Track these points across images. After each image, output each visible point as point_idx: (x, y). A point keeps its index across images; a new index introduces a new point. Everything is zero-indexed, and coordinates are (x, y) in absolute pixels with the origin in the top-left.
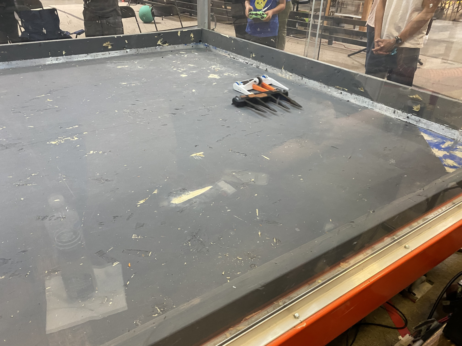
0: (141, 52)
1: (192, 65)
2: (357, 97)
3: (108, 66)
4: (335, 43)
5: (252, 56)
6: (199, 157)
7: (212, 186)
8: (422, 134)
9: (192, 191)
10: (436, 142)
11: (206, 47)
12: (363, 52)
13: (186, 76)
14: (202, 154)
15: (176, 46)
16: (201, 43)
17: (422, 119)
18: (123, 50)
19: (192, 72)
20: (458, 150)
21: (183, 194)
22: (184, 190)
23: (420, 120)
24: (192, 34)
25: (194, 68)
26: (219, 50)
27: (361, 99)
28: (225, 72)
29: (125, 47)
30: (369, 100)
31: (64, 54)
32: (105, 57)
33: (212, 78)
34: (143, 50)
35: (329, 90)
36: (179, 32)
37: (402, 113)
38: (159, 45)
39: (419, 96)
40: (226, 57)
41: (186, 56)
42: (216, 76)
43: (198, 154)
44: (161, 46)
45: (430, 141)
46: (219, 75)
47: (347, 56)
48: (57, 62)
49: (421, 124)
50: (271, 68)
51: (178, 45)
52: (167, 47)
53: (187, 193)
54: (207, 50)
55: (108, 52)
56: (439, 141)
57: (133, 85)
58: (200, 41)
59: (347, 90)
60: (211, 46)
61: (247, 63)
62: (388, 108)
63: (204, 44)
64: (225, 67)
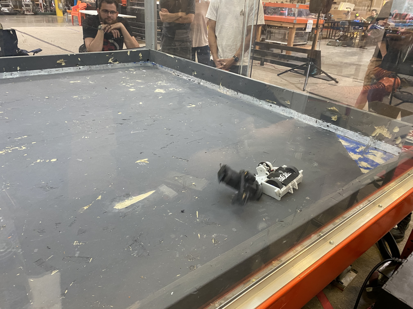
0: (93, 69)
1: (140, 81)
2: (285, 109)
3: (61, 80)
4: (266, 64)
5: (194, 74)
6: (143, 163)
7: (155, 191)
8: (340, 140)
9: (136, 196)
10: (352, 147)
11: (154, 66)
12: (289, 72)
13: (135, 90)
14: (147, 160)
15: (126, 64)
17: (339, 127)
18: (76, 67)
19: (140, 87)
20: (370, 153)
21: (126, 199)
22: (128, 196)
23: (337, 128)
24: (140, 53)
25: (141, 84)
26: (165, 68)
27: (288, 111)
28: (170, 88)
29: (78, 65)
30: (294, 112)
31: (18, 69)
33: (159, 92)
34: (95, 67)
35: (261, 103)
37: (323, 122)
38: (110, 63)
39: (335, 107)
40: (171, 75)
41: (135, 73)
42: (162, 91)
43: (143, 160)
44: (112, 64)
45: (347, 146)
46: (164, 90)
47: (277, 75)
48: (11, 77)
49: (338, 131)
50: (210, 84)
52: (117, 65)
53: (130, 199)
54: (154, 68)
55: (61, 68)
56: (355, 146)
57: (84, 98)
58: (148, 60)
59: (276, 103)
60: (158, 65)
61: (190, 80)
62: (311, 119)
63: (152, 63)
64: (170, 83)
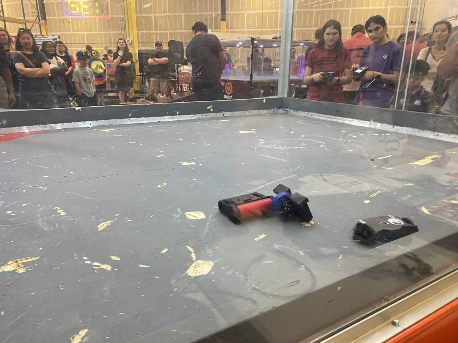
0: (234, 115)
11: (287, 112)
15: (261, 111)
16: (281, 109)
18: (221, 113)
26: (300, 113)
31: (178, 113)
32: (208, 117)
34: (236, 113)
36: (265, 100)
48: (172, 120)
50: (359, 121)
51: (262, 110)
54: (287, 114)
55: (209, 114)
58: (280, 107)
60: (292, 110)
63: (284, 109)
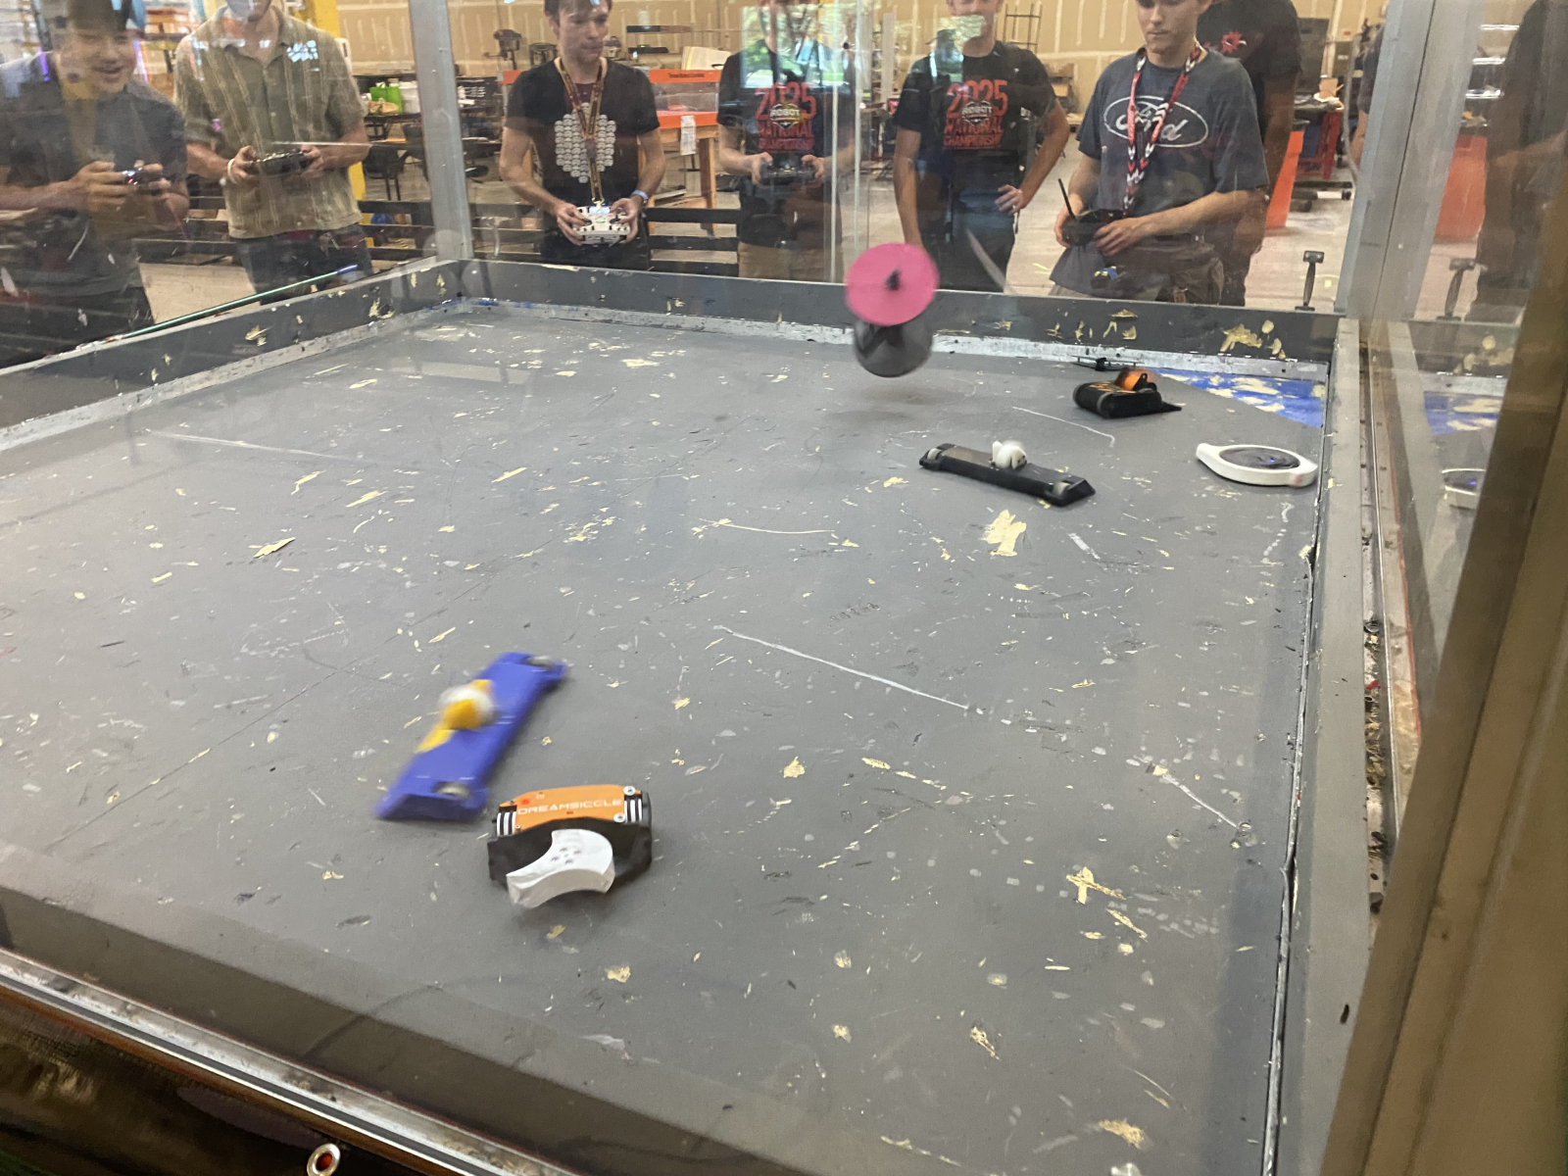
2: (999, 341)
5: (673, 306)
8: (1168, 376)
11: (490, 308)
15: (411, 315)
16: (464, 298)
17: (1148, 351)
18: (295, 346)
20: (1238, 383)
23: (1142, 355)
24: (442, 276)
26: (542, 309)
27: (1008, 343)
29: (297, 337)
30: (1026, 343)
31: (154, 378)
32: (255, 371)
34: (339, 337)
36: (414, 278)
37: (1105, 349)
38: (375, 318)
44: (378, 322)
45: (1189, 381)
46: (645, 359)
48: (139, 406)
52: (392, 321)
54: (492, 315)
55: (258, 357)
56: (1201, 379)
58: (460, 295)
60: (507, 302)
61: (660, 326)
63: (476, 300)
